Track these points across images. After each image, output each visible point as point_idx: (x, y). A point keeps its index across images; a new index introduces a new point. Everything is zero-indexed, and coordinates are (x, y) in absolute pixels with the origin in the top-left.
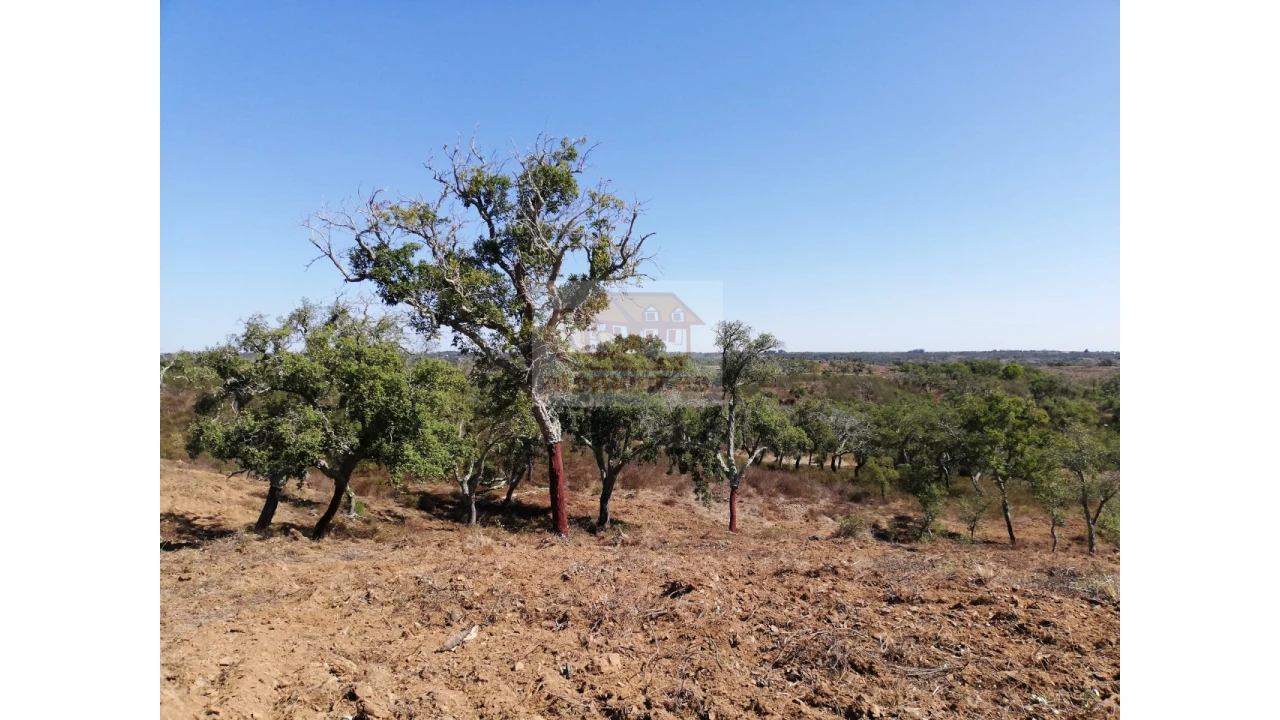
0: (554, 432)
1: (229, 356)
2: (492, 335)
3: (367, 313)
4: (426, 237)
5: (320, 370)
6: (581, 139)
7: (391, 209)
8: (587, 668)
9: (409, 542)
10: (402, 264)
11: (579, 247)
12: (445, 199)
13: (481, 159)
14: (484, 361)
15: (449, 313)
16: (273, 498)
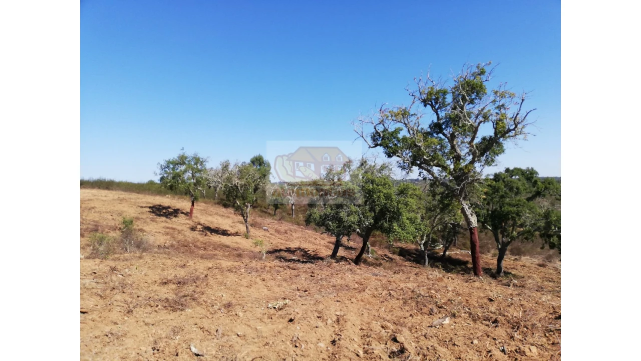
0: (473, 221)
1: (320, 183)
2: (438, 170)
3: (376, 162)
4: (405, 124)
5: (357, 189)
6: (488, 63)
7: (390, 112)
8: (516, 350)
9: (401, 271)
10: (394, 138)
11: (488, 121)
12: (414, 104)
13: (432, 82)
14: (435, 183)
15: (417, 160)
16: (338, 245)
